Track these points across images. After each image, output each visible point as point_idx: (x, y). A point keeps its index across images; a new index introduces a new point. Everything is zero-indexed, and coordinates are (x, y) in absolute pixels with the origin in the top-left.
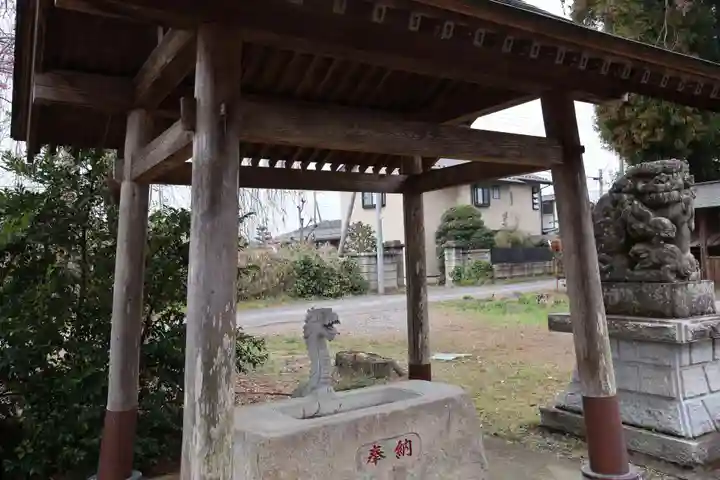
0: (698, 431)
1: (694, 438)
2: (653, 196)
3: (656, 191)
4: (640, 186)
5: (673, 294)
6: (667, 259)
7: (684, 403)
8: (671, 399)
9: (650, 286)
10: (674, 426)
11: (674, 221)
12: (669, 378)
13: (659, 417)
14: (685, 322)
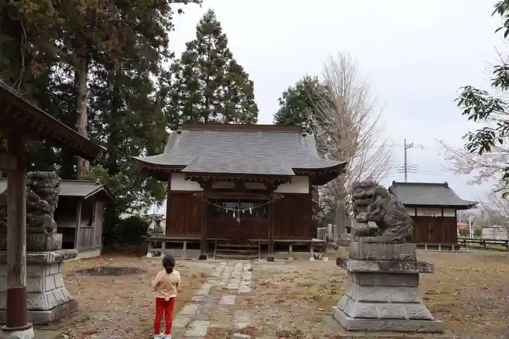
0: (51, 307)
1: (50, 310)
2: (42, 189)
3: (44, 187)
4: (35, 183)
5: (46, 240)
6: (44, 222)
7: (45, 294)
8: (39, 292)
9: (34, 235)
10: (40, 306)
11: (49, 202)
12: (39, 282)
13: (32, 303)
14: (52, 253)
